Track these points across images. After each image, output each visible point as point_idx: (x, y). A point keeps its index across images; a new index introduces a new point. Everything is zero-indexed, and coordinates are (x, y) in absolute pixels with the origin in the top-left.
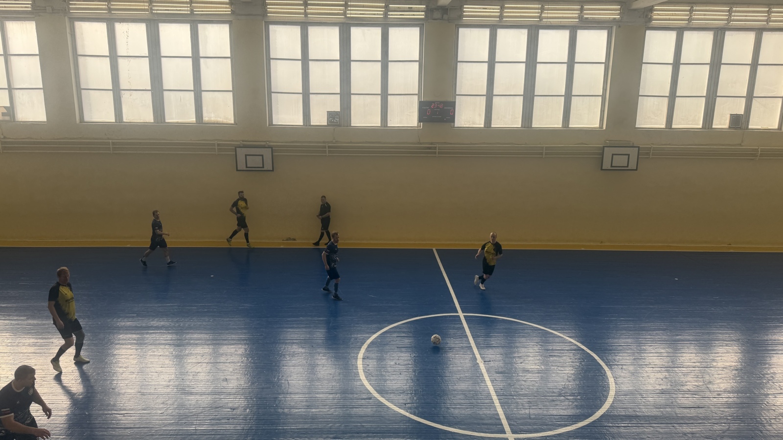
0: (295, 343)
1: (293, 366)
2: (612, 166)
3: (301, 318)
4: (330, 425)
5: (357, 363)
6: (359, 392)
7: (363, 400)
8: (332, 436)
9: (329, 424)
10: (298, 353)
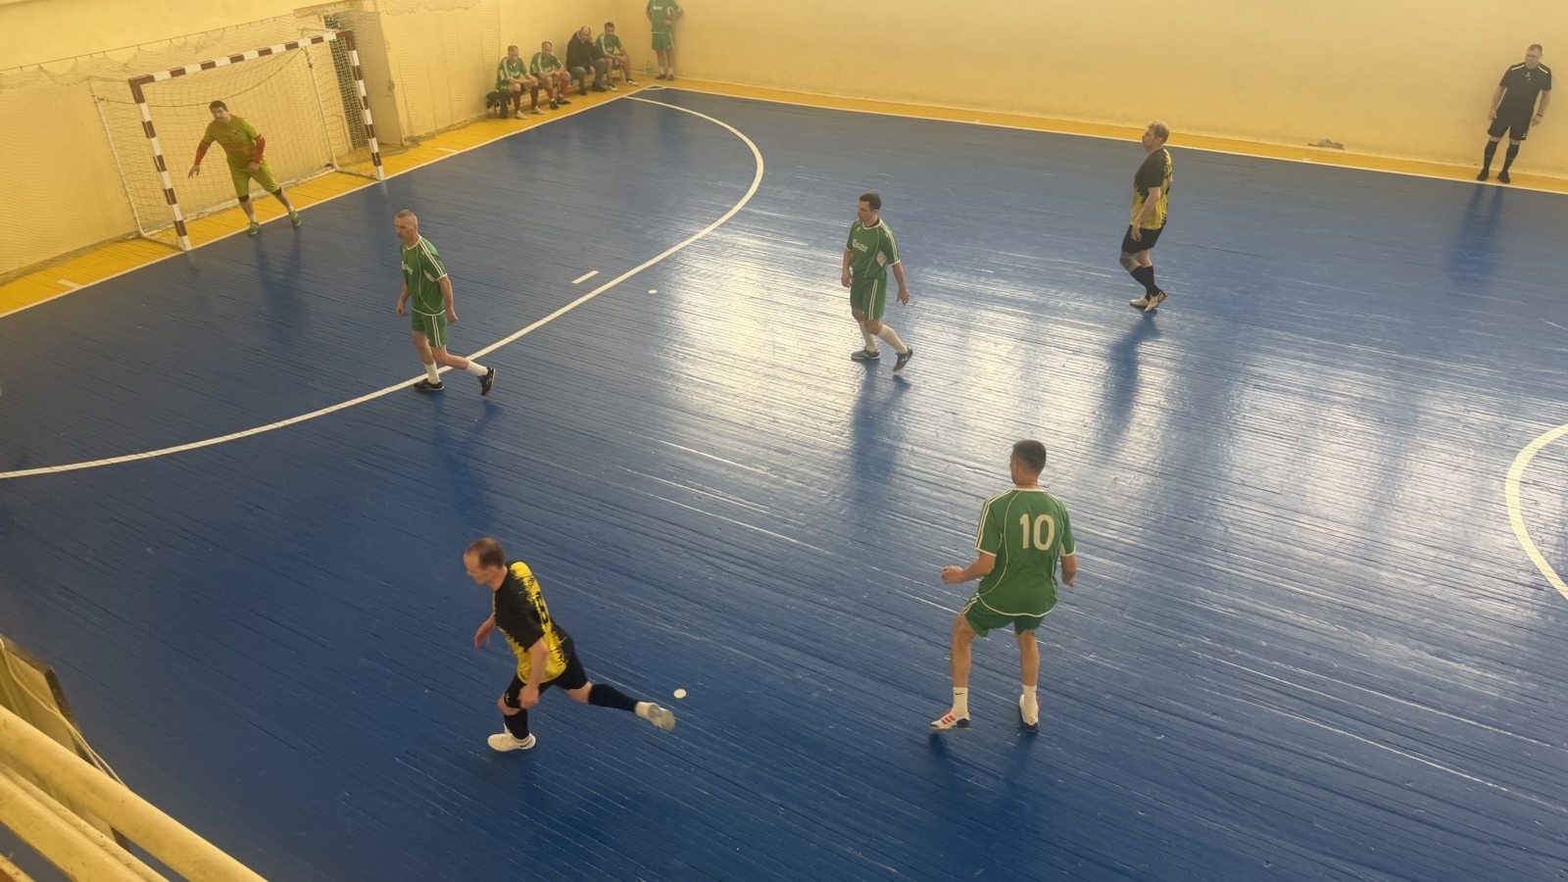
0: (1339, 403)
1: (1334, 456)
3: (1353, 346)
4: (1426, 621)
5: (1504, 489)
6: (1509, 564)
7: (1520, 587)
8: (1431, 648)
9: (1423, 618)
10: (1347, 430)
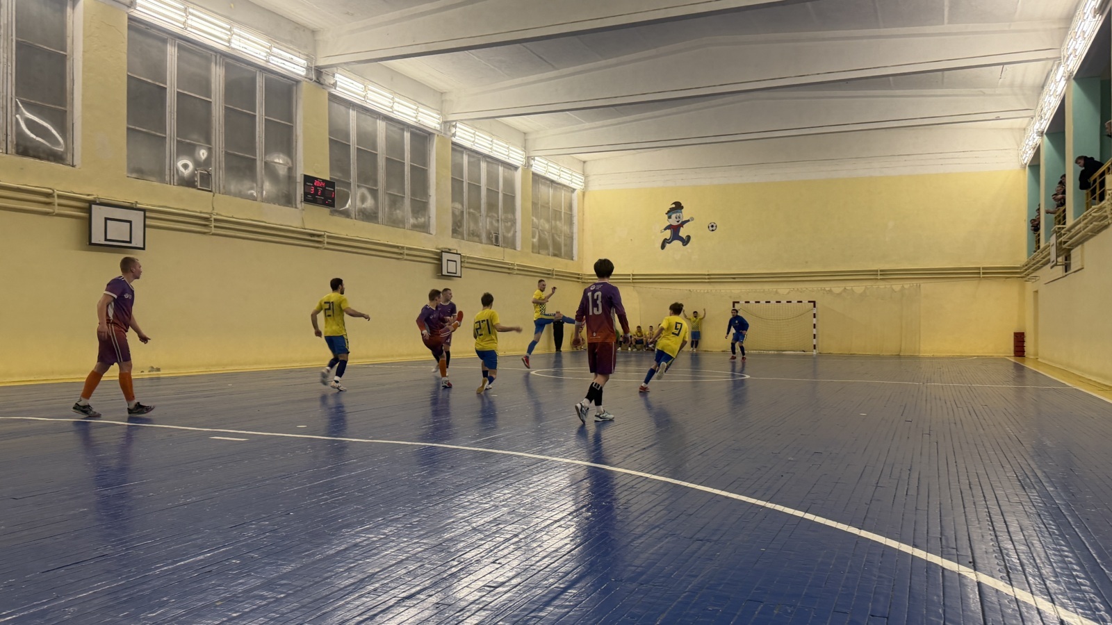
2: (448, 272)
